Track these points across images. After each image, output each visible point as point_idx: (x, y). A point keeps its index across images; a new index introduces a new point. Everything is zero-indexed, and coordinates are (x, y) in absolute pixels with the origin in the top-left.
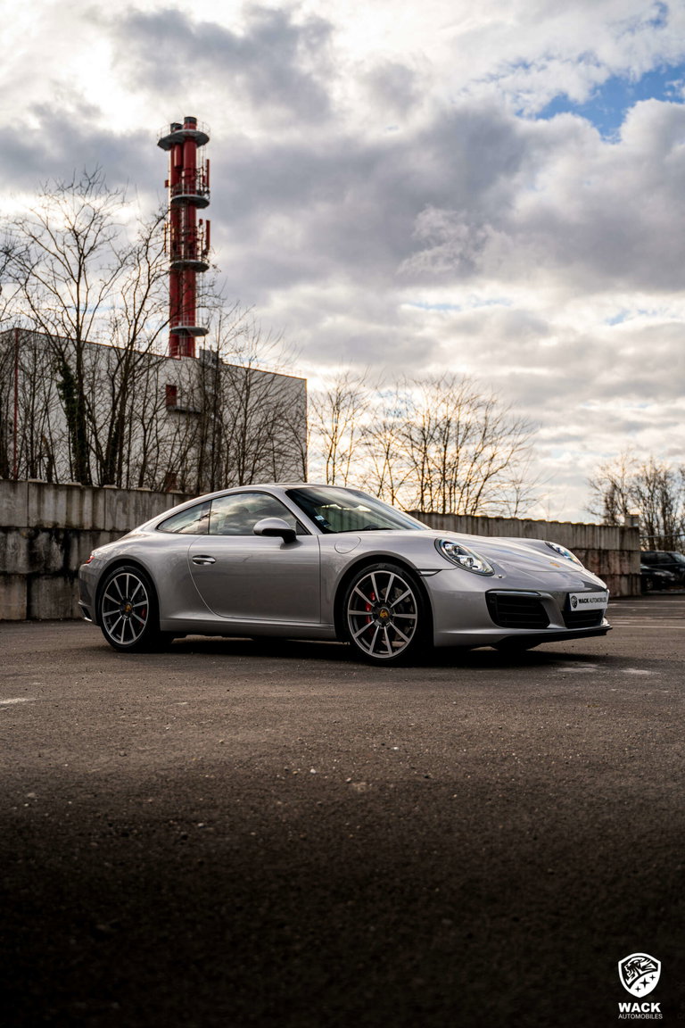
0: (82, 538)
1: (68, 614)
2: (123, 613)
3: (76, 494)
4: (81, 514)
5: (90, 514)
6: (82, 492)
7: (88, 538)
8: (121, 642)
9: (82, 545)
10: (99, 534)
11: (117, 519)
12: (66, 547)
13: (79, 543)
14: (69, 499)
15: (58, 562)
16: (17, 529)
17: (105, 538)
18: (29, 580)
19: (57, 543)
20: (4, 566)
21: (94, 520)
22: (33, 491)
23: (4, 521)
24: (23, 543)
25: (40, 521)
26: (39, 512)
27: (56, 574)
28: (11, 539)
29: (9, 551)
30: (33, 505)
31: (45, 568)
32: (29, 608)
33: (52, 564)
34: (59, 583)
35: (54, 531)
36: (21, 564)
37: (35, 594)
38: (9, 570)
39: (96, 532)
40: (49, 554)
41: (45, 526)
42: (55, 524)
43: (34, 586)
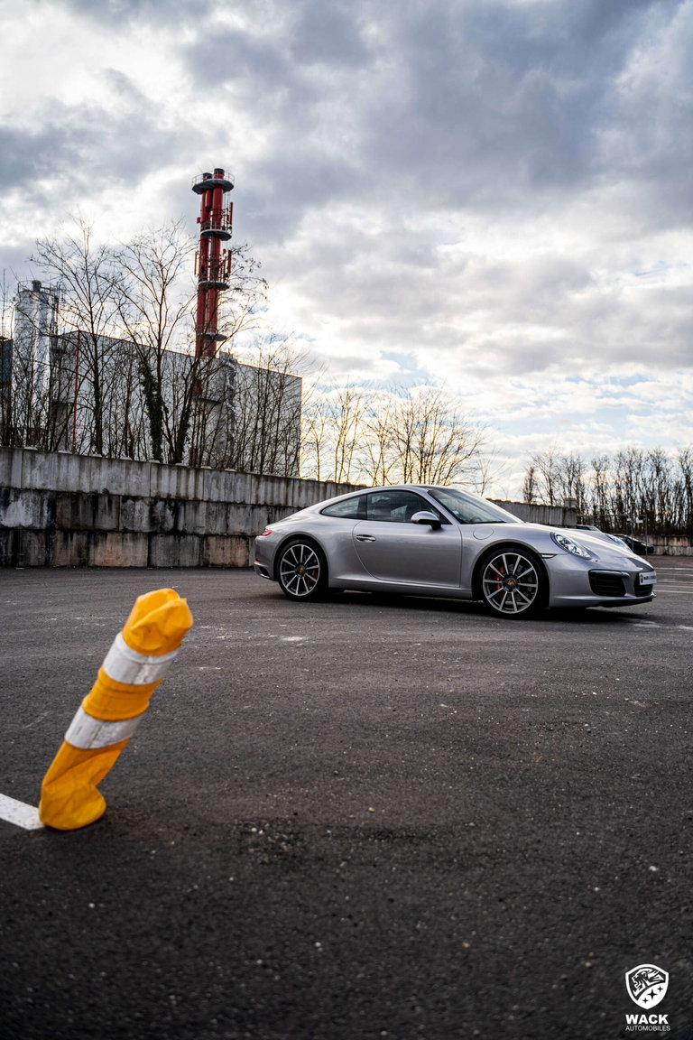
0: (187, 506)
1: (176, 564)
2: (297, 573)
3: (184, 473)
4: (187, 488)
5: (193, 488)
6: (188, 471)
7: (191, 506)
8: (296, 594)
9: (187, 511)
10: (199, 504)
11: (212, 492)
12: (176, 513)
13: (185, 510)
14: (179, 477)
15: (170, 524)
16: (142, 498)
17: (203, 507)
18: (150, 537)
19: (170, 509)
20: (133, 526)
21: (195, 493)
22: (154, 470)
23: (134, 492)
24: (146, 509)
25: (158, 492)
26: (158, 486)
27: (169, 533)
28: (138, 506)
29: (137, 514)
30: (154, 481)
31: (161, 528)
32: (149, 558)
33: (166, 526)
34: (171, 539)
35: (168, 500)
36: (144, 525)
37: (153, 548)
38: (136, 529)
39: (196, 502)
40: (164, 517)
41: (162, 496)
42: (169, 495)
43: (153, 542)
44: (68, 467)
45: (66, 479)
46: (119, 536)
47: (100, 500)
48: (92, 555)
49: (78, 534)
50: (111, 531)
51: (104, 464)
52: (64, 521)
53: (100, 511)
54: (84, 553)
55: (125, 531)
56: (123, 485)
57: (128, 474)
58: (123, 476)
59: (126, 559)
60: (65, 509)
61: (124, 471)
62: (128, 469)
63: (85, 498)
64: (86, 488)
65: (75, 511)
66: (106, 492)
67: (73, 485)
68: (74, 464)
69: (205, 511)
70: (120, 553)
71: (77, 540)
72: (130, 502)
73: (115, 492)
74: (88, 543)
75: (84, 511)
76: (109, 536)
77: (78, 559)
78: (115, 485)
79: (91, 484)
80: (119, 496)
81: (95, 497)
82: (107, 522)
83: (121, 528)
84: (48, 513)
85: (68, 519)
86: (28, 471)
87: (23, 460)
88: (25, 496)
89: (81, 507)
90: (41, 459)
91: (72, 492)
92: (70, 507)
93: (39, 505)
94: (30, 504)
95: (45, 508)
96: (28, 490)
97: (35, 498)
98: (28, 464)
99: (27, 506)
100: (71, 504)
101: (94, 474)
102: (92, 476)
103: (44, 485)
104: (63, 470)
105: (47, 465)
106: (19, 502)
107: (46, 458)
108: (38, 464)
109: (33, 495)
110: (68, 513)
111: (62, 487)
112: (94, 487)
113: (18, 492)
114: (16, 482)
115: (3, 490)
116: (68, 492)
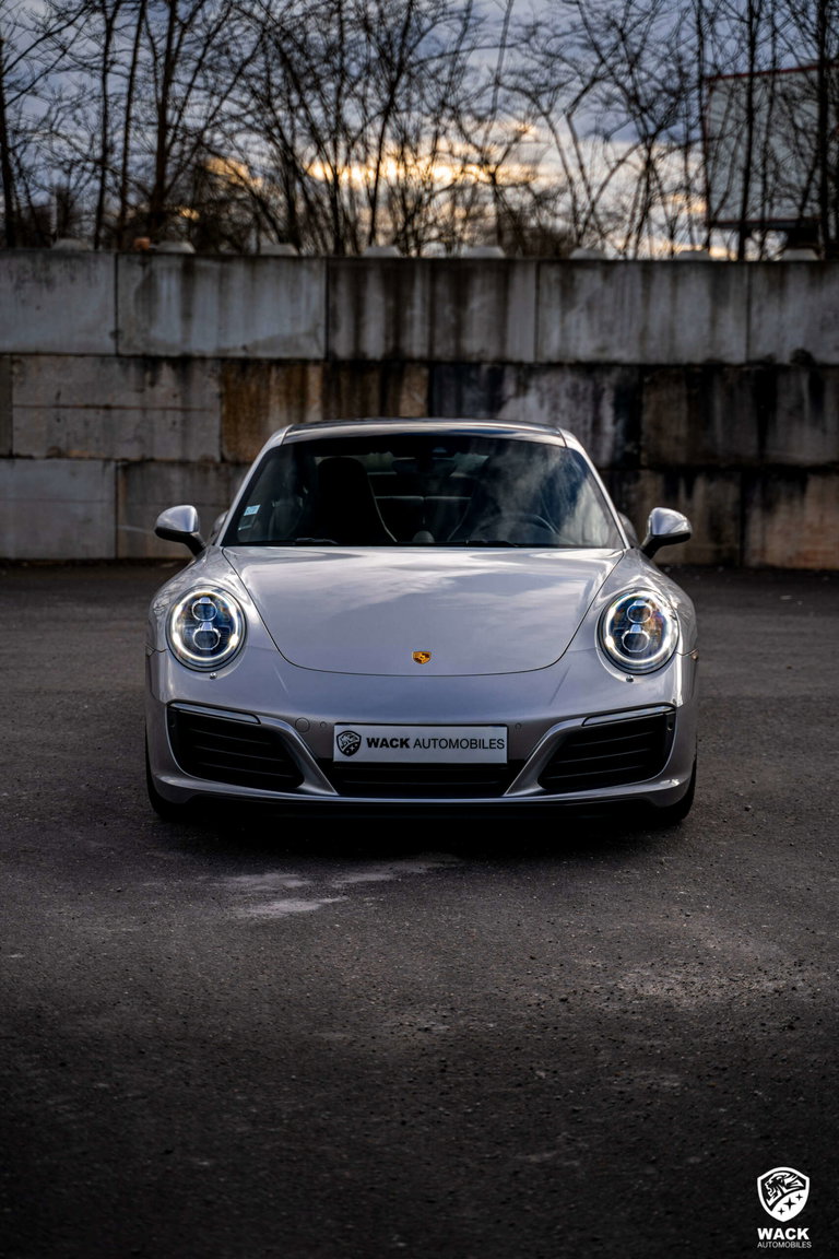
44: (674, 297)
45: (671, 332)
47: (782, 382)
48: (755, 536)
49: (710, 478)
50: (822, 470)
52: (665, 445)
53: (781, 415)
54: (730, 530)
60: (667, 414)
63: (732, 378)
64: (734, 350)
65: (700, 414)
66: (803, 359)
67: (691, 344)
71: (708, 495)
73: (835, 359)
74: (744, 504)
76: (814, 484)
77: (711, 546)
79: (750, 339)
81: (763, 378)
82: (806, 444)
84: (615, 423)
85: (677, 439)
86: (553, 315)
87: (538, 287)
88: (546, 381)
89: (718, 404)
90: (589, 282)
91: (690, 366)
92: (684, 406)
93: (588, 405)
94: (564, 402)
95: (607, 412)
96: (555, 366)
97: (575, 386)
98: (553, 297)
99: (555, 407)
100: (689, 398)
101: (760, 310)
102: (755, 320)
103: (603, 349)
104: (660, 308)
105: (610, 296)
106: (532, 399)
107: (606, 276)
108: (582, 297)
109: (569, 379)
110: (677, 424)
111: (657, 353)
112: (762, 349)
113: (528, 373)
114: (521, 348)
115: (485, 368)
116: (678, 366)
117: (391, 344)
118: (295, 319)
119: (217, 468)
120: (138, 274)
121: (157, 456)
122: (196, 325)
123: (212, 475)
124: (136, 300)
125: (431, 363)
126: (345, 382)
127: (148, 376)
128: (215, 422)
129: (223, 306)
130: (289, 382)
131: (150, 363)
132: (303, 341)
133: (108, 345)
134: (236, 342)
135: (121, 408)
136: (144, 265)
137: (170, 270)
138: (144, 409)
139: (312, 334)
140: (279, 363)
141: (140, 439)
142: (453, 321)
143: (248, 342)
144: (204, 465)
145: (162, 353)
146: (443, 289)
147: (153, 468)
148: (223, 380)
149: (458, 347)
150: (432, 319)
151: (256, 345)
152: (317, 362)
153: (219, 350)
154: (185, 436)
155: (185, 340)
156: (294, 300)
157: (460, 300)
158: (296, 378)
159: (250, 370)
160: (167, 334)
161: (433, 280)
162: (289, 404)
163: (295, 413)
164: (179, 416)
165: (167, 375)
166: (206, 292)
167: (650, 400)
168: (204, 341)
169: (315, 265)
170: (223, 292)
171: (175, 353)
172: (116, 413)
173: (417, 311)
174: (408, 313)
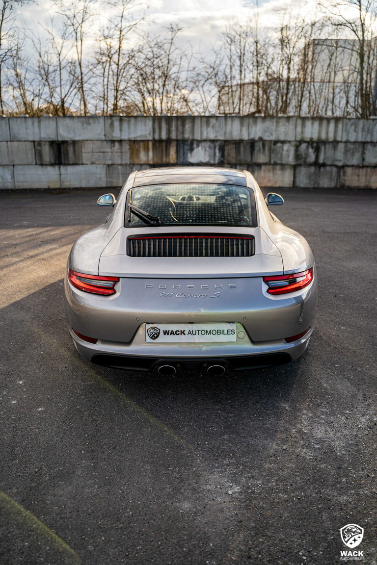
0: (327, 146)
1: (316, 186)
3: (325, 123)
4: (327, 133)
5: (333, 133)
7: (331, 146)
9: (327, 150)
10: (338, 144)
11: (350, 135)
12: (317, 151)
13: (325, 149)
14: (320, 125)
15: (312, 158)
16: (289, 142)
17: (341, 146)
18: (295, 167)
19: (312, 148)
20: (282, 161)
21: (335, 136)
22: (299, 122)
23: (282, 138)
24: (292, 150)
25: (303, 137)
26: (302, 132)
27: (310, 165)
28: (286, 147)
29: (285, 153)
30: (299, 129)
31: (304, 161)
32: (294, 182)
33: (309, 160)
34: (312, 169)
35: (310, 143)
36: (291, 160)
37: (297, 175)
38: (284, 162)
39: (335, 143)
40: (307, 155)
41: (306, 140)
42: (312, 139)
43: (297, 171)
44: (232, 125)
45: (231, 133)
46: (271, 167)
47: (256, 144)
50: (265, 164)
51: (259, 121)
52: (230, 159)
53: (256, 152)
55: (275, 164)
56: (274, 134)
57: (277, 126)
58: (274, 128)
59: (276, 182)
60: (231, 151)
61: (275, 124)
62: (277, 123)
63: (245, 143)
64: (245, 137)
65: (238, 152)
66: (261, 139)
67: (236, 136)
68: (237, 123)
69: (343, 150)
70: (271, 178)
72: (279, 145)
73: (268, 139)
75: (245, 151)
76: (263, 167)
78: (267, 134)
79: (249, 134)
80: (271, 141)
81: (252, 143)
82: (261, 158)
83: (272, 162)
84: (219, 153)
85: (233, 157)
86: (204, 129)
87: (201, 123)
88: (203, 144)
89: (242, 149)
90: (213, 121)
91: (235, 141)
92: (234, 150)
93: (213, 149)
94: (207, 149)
95: (217, 151)
96: (205, 141)
97: (210, 145)
98: (205, 125)
99: (205, 150)
100: (236, 148)
101: (251, 127)
102: (250, 130)
103: (216, 137)
104: (229, 127)
105: (217, 125)
106: (200, 148)
107: (217, 120)
108: (211, 124)
109: (208, 144)
110: (233, 154)
111: (228, 138)
112: (252, 136)
113: (199, 142)
114: (197, 136)
115: (189, 141)
116: (233, 141)
117: (168, 136)
118: (146, 131)
119: (129, 165)
120: (109, 121)
121: (116, 163)
122: (123, 132)
123: (128, 167)
124: (109, 127)
125: (177, 140)
126: (157, 145)
127: (113, 145)
128: (128, 155)
129: (129, 128)
130: (145, 145)
131: (113, 142)
132: (148, 136)
133: (103, 138)
134: (132, 136)
135: (107, 152)
136: (111, 119)
137: (117, 120)
138: (112, 152)
139: (149, 134)
140: (142, 141)
141: (111, 159)
142: (182, 130)
143: (135, 136)
144: (126, 165)
145: (115, 139)
146: (179, 123)
147: (115, 166)
148: (130, 145)
149: (183, 137)
150: (177, 130)
151: (137, 137)
152: (151, 140)
153: (128, 138)
154: (121, 158)
155: (121, 136)
156: (145, 126)
157: (183, 125)
158: (146, 144)
159: (136, 143)
160: (117, 135)
161: (177, 121)
162: (145, 151)
163: (146, 152)
164: (120, 154)
165: (117, 144)
166: (125, 125)
167: (227, 148)
168: (125, 136)
169: (150, 118)
170: (129, 125)
171: (119, 139)
172: (105, 154)
173: (173, 128)
174: (171, 129)
